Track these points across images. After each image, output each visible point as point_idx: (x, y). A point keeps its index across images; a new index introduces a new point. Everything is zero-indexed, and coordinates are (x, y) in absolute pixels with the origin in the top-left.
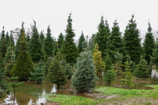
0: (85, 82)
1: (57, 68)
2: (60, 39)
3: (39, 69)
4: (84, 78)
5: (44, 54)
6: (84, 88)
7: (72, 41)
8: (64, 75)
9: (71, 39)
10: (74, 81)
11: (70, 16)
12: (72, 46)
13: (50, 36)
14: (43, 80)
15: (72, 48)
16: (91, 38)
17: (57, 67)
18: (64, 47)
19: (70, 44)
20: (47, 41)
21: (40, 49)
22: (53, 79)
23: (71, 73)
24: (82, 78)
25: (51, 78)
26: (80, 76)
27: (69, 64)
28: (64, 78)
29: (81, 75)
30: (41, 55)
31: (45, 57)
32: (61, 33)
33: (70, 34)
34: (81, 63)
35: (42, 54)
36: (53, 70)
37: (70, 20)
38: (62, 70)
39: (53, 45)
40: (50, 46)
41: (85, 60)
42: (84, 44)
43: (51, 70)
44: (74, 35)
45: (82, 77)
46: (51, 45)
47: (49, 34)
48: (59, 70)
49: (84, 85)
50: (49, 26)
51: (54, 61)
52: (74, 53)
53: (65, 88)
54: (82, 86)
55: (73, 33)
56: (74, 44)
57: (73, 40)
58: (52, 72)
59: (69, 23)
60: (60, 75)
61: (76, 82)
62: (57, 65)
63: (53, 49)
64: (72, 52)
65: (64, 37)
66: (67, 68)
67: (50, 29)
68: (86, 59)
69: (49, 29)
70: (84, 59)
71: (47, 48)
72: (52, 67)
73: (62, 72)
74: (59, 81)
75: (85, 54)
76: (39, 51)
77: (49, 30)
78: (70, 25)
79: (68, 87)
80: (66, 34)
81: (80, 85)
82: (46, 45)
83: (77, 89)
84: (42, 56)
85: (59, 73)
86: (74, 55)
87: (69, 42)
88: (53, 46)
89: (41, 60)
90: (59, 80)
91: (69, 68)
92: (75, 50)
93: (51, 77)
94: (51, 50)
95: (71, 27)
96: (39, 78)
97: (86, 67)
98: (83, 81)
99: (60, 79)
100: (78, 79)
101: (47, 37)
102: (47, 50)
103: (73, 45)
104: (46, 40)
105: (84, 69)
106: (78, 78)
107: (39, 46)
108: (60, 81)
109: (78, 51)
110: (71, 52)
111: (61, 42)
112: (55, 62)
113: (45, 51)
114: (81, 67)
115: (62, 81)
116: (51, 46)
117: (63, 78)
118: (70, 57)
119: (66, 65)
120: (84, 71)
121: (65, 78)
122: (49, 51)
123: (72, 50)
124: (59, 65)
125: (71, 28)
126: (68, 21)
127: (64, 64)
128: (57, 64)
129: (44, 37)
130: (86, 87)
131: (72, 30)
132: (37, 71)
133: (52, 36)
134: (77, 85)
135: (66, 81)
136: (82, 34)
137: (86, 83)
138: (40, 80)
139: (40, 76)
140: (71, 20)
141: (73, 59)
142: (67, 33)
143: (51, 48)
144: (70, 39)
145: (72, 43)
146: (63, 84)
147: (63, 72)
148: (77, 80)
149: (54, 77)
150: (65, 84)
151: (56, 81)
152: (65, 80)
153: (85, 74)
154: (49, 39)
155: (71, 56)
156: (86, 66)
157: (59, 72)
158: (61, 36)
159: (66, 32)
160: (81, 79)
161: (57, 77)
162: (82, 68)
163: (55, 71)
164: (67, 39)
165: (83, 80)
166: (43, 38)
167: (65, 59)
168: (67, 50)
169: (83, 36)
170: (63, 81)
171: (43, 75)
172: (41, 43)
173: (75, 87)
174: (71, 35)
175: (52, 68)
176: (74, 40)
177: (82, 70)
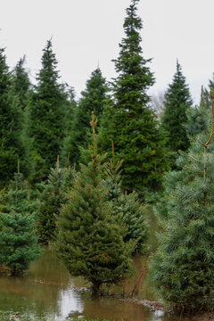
0: (206, 271)
1: (90, 215)
2: (91, 94)
3: (16, 219)
4: (201, 256)
5: (28, 152)
6: (201, 294)
7: (140, 103)
8: (117, 242)
9: (138, 96)
10: (160, 269)
11: (132, 8)
12: (141, 121)
13: (53, 82)
14: (32, 259)
15: (140, 130)
16: (210, 86)
17: (92, 213)
18: (112, 124)
19: (132, 115)
20: (42, 102)
21: (15, 133)
22: (77, 258)
23: (143, 233)
24: (194, 258)
25: (67, 255)
26: (183, 250)
27: (134, 194)
28: (120, 253)
29: (189, 245)
30: (17, 155)
31: (34, 164)
32: (97, 71)
33: (132, 77)
34: (186, 198)
35: (21, 153)
36: (74, 224)
37: (132, 23)
38: (109, 221)
39: (64, 115)
40: (52, 121)
41: (204, 186)
42: (194, 119)
43: (67, 222)
44: (149, 81)
45: (193, 252)
46: (58, 118)
47: (48, 74)
48: (98, 223)
49: (201, 283)
50: (49, 44)
51: (79, 187)
52: (147, 150)
53: (123, 296)
54: (191, 290)
55: (145, 70)
56: (149, 113)
57: (146, 99)
58: (72, 230)
59: (128, 33)
60: (104, 242)
61: (170, 271)
62: (89, 203)
63: (66, 132)
64: (140, 145)
65: (111, 86)
66: (125, 213)
67: (54, 55)
68: (208, 180)
69: (49, 52)
70: (197, 179)
71: (43, 129)
72: (71, 210)
73: (109, 231)
74: (100, 268)
75: (204, 161)
76: (12, 142)
77: (48, 59)
78: (133, 41)
79: (135, 292)
80: (116, 75)
81: (185, 285)
82: (38, 114)
83: (173, 299)
84: (24, 162)
85: (98, 235)
86: (148, 159)
87: (130, 108)
88: (65, 118)
89: (18, 175)
90: (97, 261)
91: (134, 212)
92: (154, 140)
93: (67, 251)
94: (57, 134)
95: (139, 50)
96: (18, 252)
97: (209, 214)
98: (197, 269)
99: (104, 258)
100: (177, 261)
101: (43, 86)
102: (41, 136)
103: (147, 119)
104: (35, 98)
105: (200, 222)
106: (175, 255)
107: (9, 120)
108: (102, 265)
109: (164, 142)
110: (137, 146)
111: (96, 105)
112: (85, 190)
113: (33, 139)
114: (186, 214)
115: (112, 266)
116: (55, 122)
117: (117, 254)
118: (134, 167)
119: (122, 198)
120: (200, 229)
121: (123, 256)
122: (50, 141)
123: (143, 137)
124: (98, 201)
125: (136, 51)
126: (125, 25)
127: (113, 197)
128: (92, 201)
129: (29, 84)
130: (208, 292)
131: (141, 58)
132: (9, 225)
133: (59, 81)
134: (170, 286)
135: (127, 268)
136: (179, 73)
137: (207, 278)
138: (22, 260)
139: (20, 244)
140: (138, 23)
141: (144, 174)
142: (121, 72)
143: (57, 127)
144: (132, 93)
145: (141, 111)
146: (116, 281)
147: (116, 230)
148: (173, 266)
149: (78, 251)
150: (123, 278)
151: (85, 267)
152: (123, 263)
153: (202, 242)
154: (50, 94)
155: (139, 163)
156: (209, 209)
157: (99, 229)
158: (96, 82)
159: (119, 67)
160: (186, 261)
161: (91, 249)
162: (191, 217)
163: (85, 225)
164: (120, 94)
165: (198, 263)
166: (26, 88)
167: (118, 177)
168: (122, 139)
169: (183, 82)
170: (116, 265)
171: (33, 241)
172: (20, 111)
173: (164, 294)
174: (138, 81)
175: (70, 216)
176: (149, 99)
177: (193, 223)
